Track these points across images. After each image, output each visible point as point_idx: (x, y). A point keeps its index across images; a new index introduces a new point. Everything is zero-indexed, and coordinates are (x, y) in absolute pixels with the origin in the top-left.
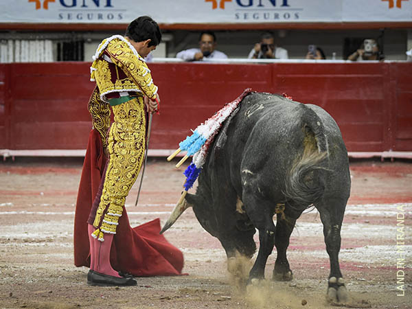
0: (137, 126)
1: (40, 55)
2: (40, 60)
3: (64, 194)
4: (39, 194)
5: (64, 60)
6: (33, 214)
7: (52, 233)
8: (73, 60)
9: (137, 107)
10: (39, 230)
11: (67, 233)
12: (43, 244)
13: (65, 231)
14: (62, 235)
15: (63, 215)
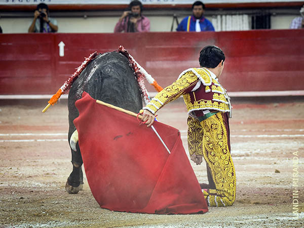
0: (220, 137)
1: (240, 25)
2: (240, 28)
3: (258, 123)
4: (240, 123)
5: (257, 28)
6: (236, 137)
7: (249, 150)
8: (263, 28)
9: (216, 121)
10: (240, 148)
11: (259, 150)
12: (243, 158)
13: (258, 149)
14: (256, 152)
15: (256, 137)
